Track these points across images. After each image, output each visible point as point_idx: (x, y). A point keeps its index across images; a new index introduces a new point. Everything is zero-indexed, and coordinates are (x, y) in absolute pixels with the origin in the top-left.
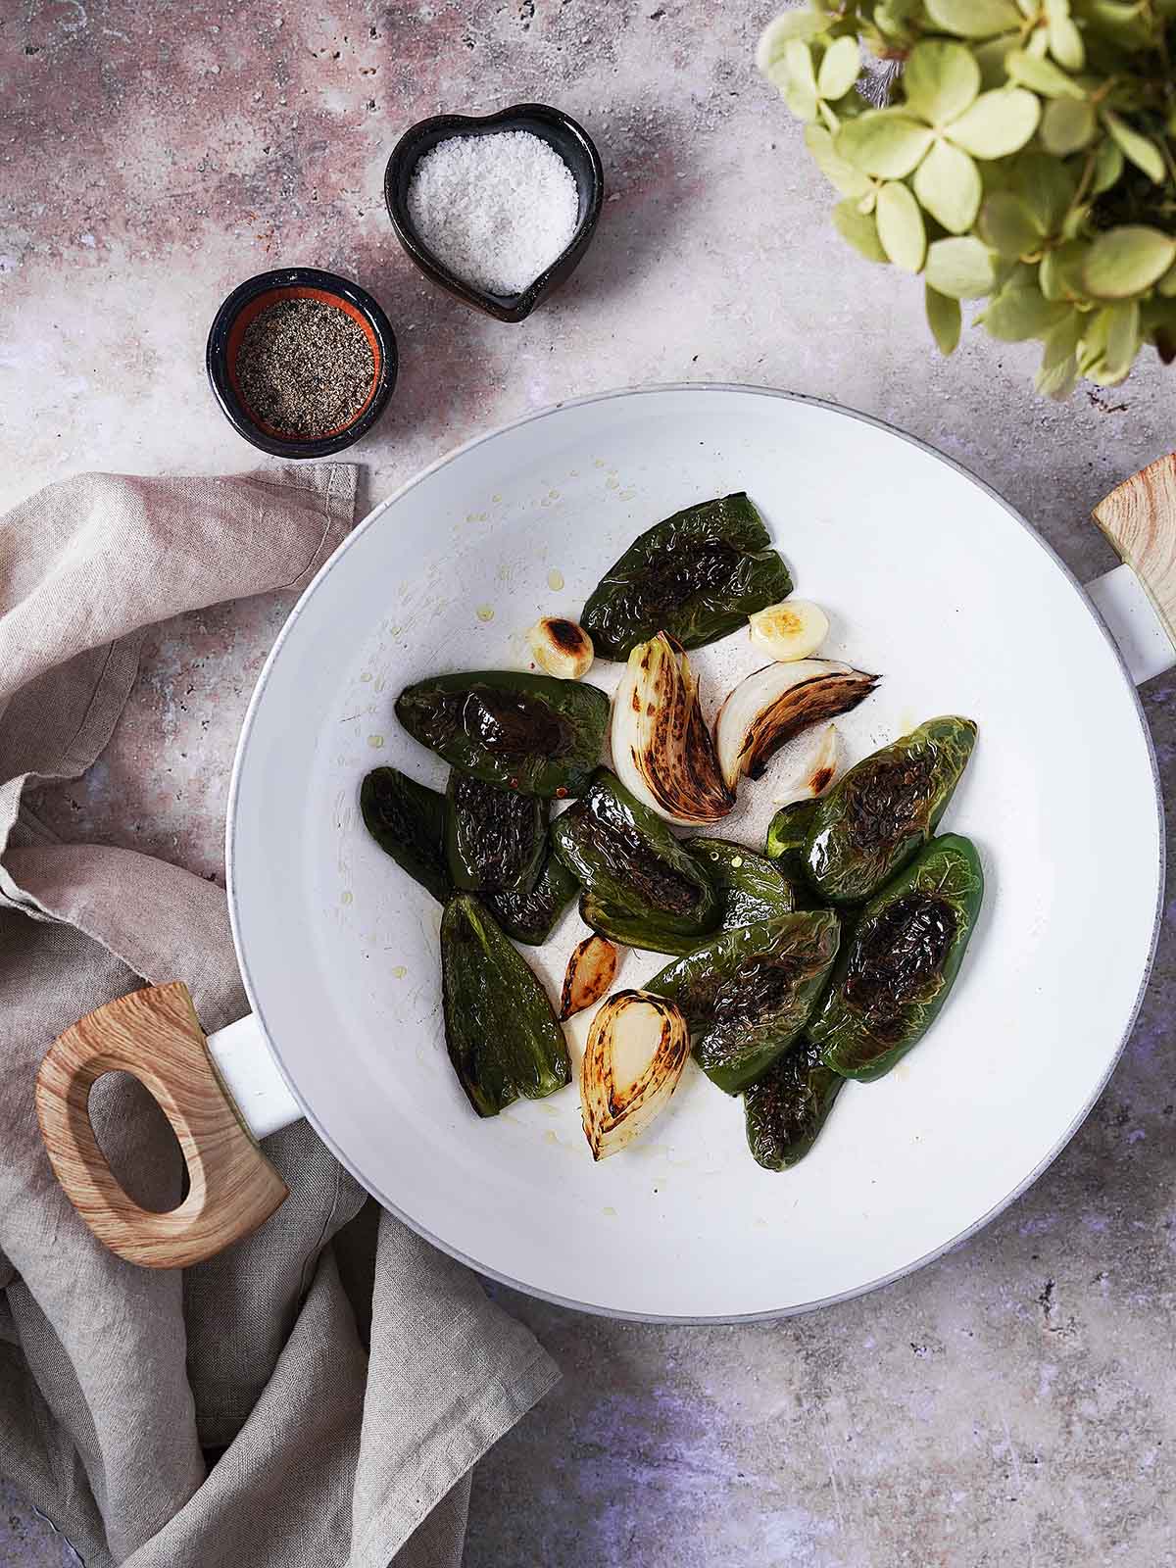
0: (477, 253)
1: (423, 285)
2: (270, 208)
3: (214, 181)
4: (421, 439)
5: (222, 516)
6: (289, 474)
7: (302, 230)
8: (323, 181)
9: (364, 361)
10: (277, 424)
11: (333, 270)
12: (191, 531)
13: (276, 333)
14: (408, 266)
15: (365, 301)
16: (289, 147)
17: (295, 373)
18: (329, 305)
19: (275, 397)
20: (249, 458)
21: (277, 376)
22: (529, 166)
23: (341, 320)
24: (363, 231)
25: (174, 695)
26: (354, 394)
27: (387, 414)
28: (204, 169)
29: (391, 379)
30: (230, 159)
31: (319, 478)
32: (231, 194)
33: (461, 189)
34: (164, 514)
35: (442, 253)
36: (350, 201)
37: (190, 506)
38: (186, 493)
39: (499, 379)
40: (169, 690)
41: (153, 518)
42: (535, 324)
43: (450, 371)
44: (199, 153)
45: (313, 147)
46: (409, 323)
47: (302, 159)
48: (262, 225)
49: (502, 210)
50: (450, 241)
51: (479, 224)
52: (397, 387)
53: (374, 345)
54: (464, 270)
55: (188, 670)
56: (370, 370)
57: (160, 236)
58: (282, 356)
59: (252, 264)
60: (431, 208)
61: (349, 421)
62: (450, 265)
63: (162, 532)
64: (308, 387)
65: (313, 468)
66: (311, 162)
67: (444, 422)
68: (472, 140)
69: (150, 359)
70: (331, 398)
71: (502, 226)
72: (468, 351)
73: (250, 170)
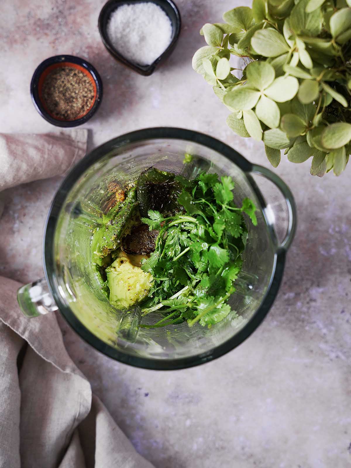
0: (133, 49)
1: (112, 62)
2: (54, 32)
3: (32, 21)
4: (112, 120)
5: (36, 148)
6: (62, 133)
7: (66, 40)
8: (74, 22)
9: (90, 91)
10: (57, 114)
11: (79, 56)
12: (23, 153)
13: (56, 79)
14: (107, 54)
15: (90, 67)
16: (61, 8)
17: (64, 95)
18: (77, 69)
19: (56, 104)
20: (47, 127)
21: (57, 96)
22: (153, 16)
23: (81, 75)
24: (90, 41)
25: (18, 217)
26: (86, 103)
27: (99, 110)
28: (29, 16)
29: (101, 97)
30: (39, 12)
31: (73, 135)
32: (39, 26)
33: (127, 25)
34: (13, 146)
35: (120, 49)
36: (85, 29)
37: (23, 144)
38: (22, 139)
39: (141, 98)
40: (16, 215)
41: (9, 148)
42: (155, 76)
43: (123, 94)
44: (27, 10)
45: (70, 8)
46: (107, 76)
47: (66, 13)
48: (51, 38)
49: (143, 33)
50: (123, 45)
51: (134, 38)
52: (103, 101)
53: (94, 85)
54: (128, 55)
55: (24, 208)
56: (93, 94)
57: (12, 42)
58: (59, 89)
59: (48, 53)
60: (116, 32)
61: (85, 113)
62: (123, 54)
63: (12, 153)
64: (69, 100)
65: (72, 131)
66: (70, 14)
67: (120, 113)
68: (131, 6)
69: (8, 89)
70: (78, 104)
71: (143, 39)
72: (130, 87)
73: (46, 16)
